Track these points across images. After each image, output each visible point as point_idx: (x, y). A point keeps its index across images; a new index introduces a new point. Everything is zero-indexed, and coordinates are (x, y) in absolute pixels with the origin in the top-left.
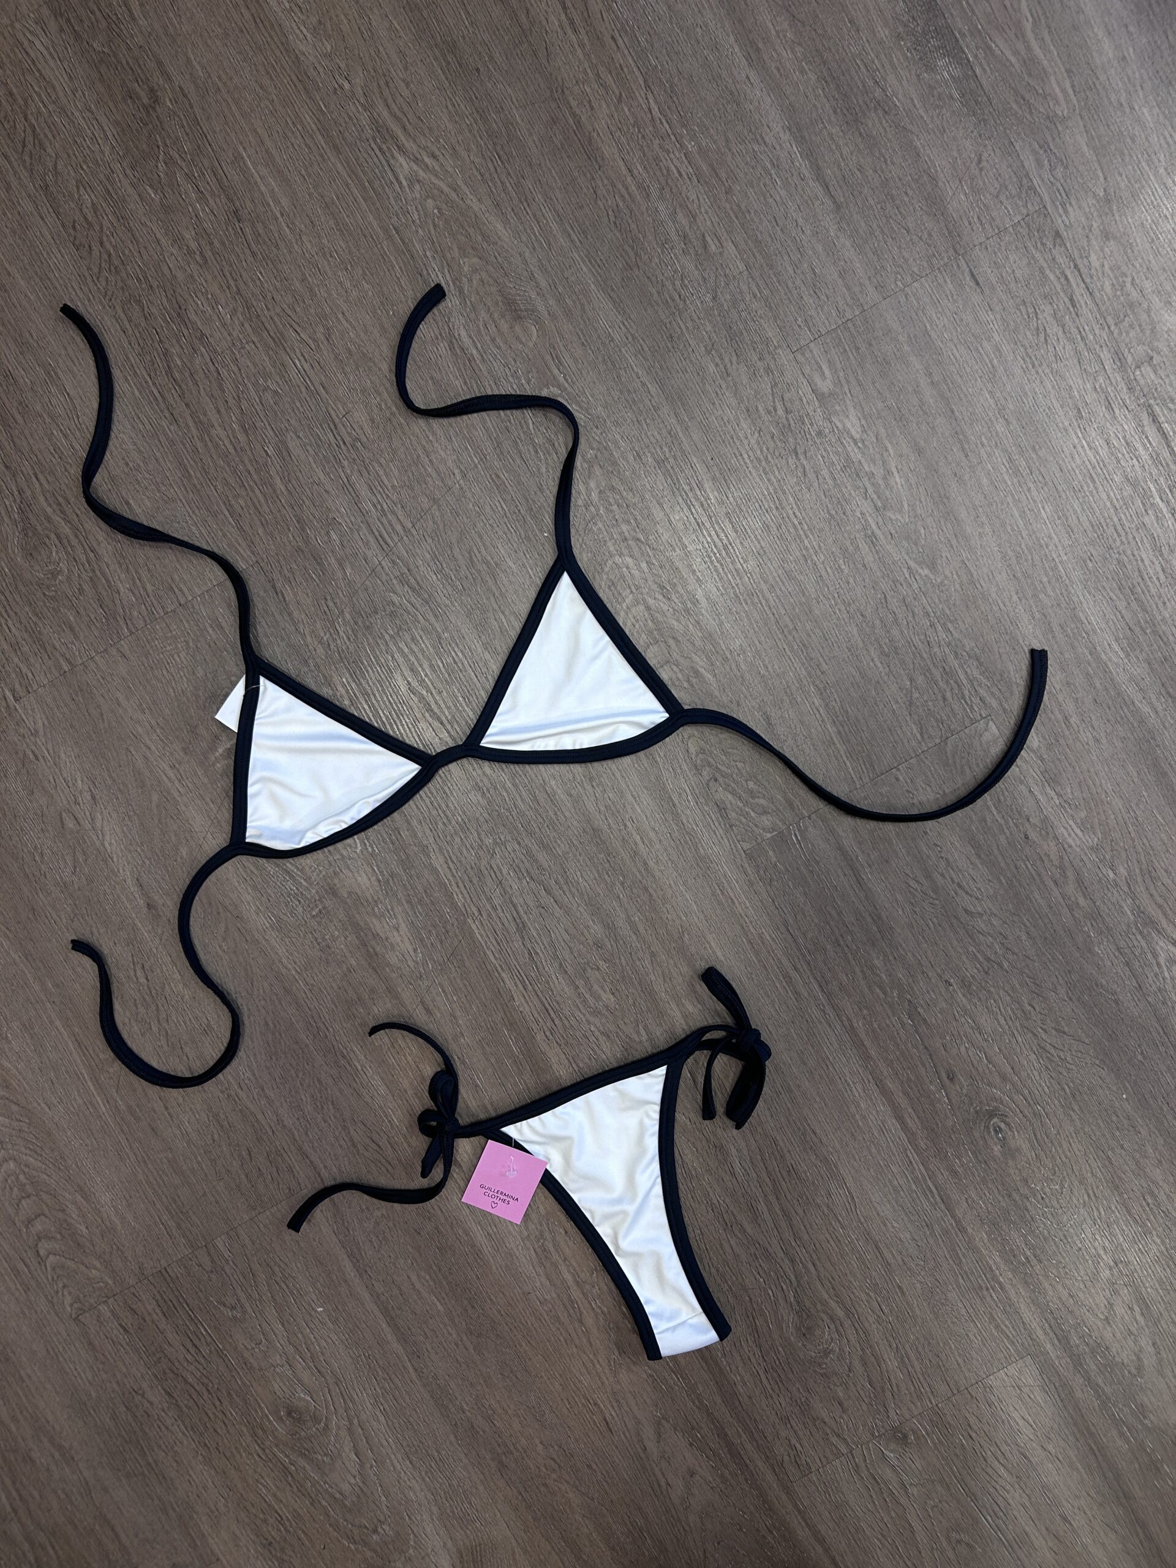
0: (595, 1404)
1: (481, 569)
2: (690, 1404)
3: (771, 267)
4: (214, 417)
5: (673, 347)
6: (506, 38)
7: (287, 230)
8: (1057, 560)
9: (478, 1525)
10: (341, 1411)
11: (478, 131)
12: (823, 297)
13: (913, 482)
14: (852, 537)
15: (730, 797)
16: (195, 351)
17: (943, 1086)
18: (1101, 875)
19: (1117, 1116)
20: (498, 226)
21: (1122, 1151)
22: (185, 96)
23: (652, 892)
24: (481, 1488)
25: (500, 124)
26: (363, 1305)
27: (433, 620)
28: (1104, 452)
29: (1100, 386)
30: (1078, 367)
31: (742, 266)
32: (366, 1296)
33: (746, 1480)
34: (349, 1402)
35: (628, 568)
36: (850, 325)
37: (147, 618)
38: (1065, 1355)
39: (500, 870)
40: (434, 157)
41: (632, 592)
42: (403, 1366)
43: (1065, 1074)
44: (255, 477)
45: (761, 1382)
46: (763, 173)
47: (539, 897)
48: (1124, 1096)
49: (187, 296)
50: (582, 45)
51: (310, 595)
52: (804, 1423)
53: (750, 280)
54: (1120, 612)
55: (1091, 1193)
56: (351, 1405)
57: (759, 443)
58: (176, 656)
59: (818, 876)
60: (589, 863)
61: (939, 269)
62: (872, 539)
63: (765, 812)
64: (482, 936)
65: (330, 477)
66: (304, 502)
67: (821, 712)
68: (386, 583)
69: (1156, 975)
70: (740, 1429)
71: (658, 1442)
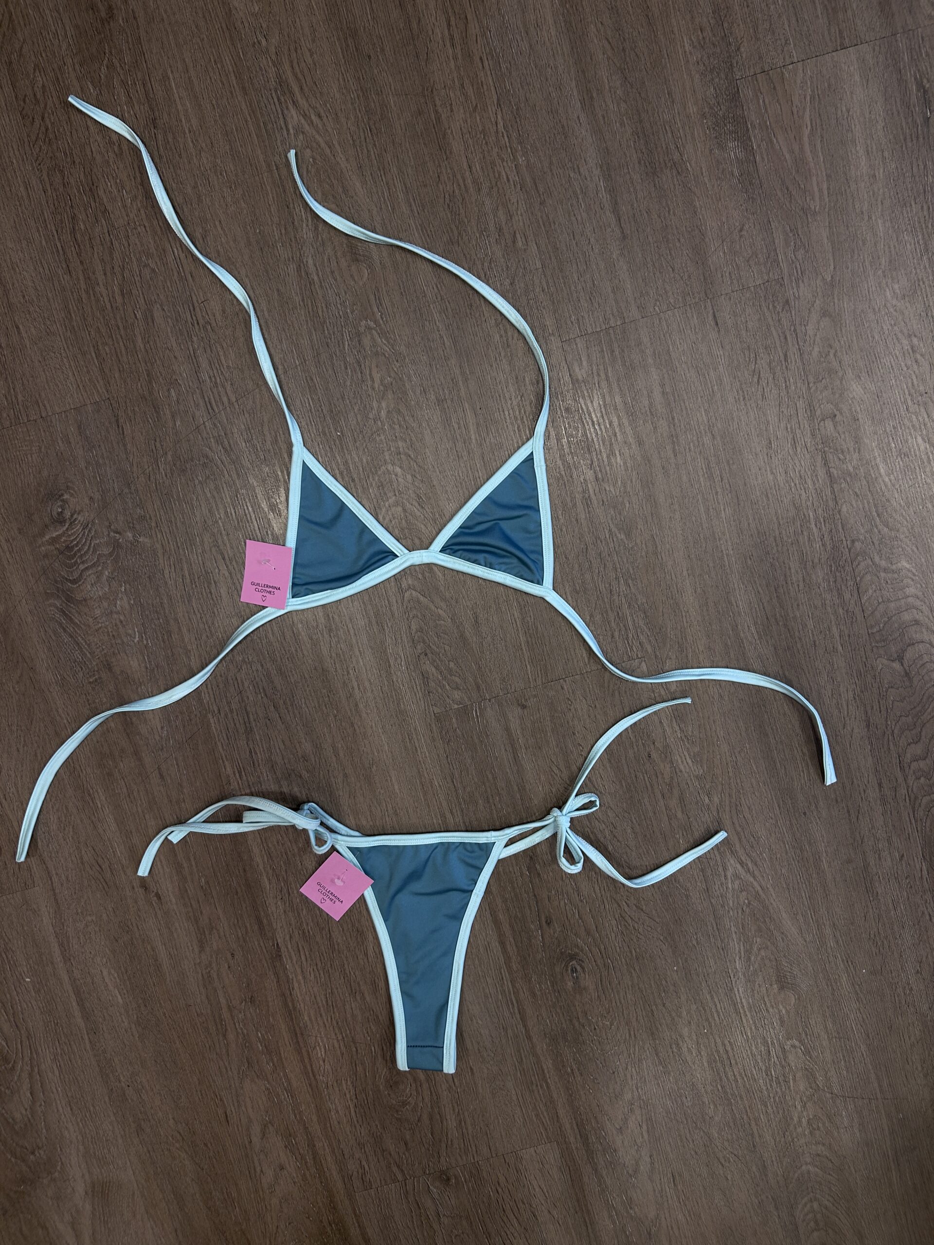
0: (221, 1100)
1: (282, 447)
2: (292, 1116)
3: (561, 271)
4: (101, 278)
5: (471, 314)
6: (398, 37)
7: (191, 144)
8: (724, 552)
9: (111, 1167)
10: (27, 1059)
11: (358, 106)
12: (596, 305)
13: (629, 465)
14: (573, 496)
15: (434, 669)
16: (97, 221)
17: (541, 927)
18: (698, 798)
19: (667, 982)
20: (357, 184)
21: (664, 1008)
22: (135, 18)
23: (357, 728)
24: (120, 1141)
25: (377, 104)
26: (62, 984)
27: (235, 476)
28: (781, 479)
29: (791, 428)
30: (778, 408)
31: (539, 265)
32: (65, 978)
33: (321, 1183)
34: (34, 1054)
35: (396, 475)
36: (611, 331)
37: (13, 421)
38: (582, 1147)
39: (242, 682)
40: (320, 117)
41: (395, 495)
42: (82, 1037)
43: (635, 941)
44: (122, 332)
45: (350, 1113)
46: (572, 195)
47: (268, 711)
48: (675, 968)
49: (100, 176)
50: (455, 58)
51: (144, 434)
52: (375, 1151)
53: (543, 276)
54: (763, 604)
55: (632, 1033)
56: (35, 1056)
57: (519, 406)
58: (29, 456)
59: (486, 746)
60: (313, 694)
61: (690, 305)
62: (587, 501)
63: (458, 688)
64: (217, 730)
65: (180, 346)
66: (156, 361)
67: (518, 623)
68: (205, 440)
69: (722, 884)
70: (326, 1145)
71: (262, 1139)
